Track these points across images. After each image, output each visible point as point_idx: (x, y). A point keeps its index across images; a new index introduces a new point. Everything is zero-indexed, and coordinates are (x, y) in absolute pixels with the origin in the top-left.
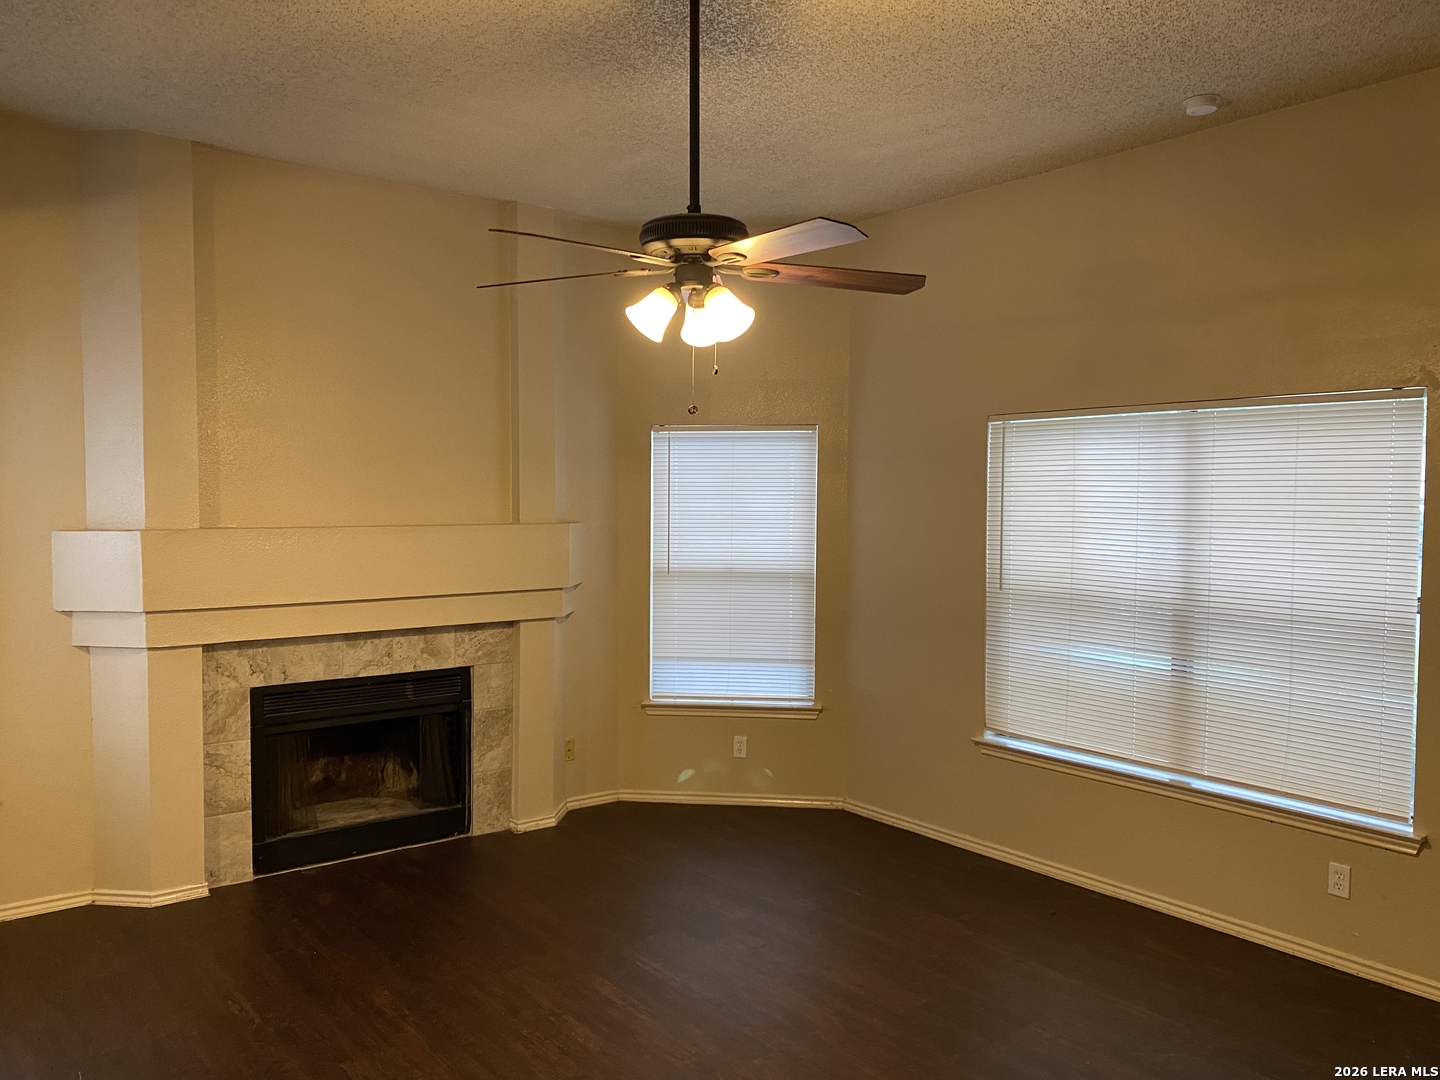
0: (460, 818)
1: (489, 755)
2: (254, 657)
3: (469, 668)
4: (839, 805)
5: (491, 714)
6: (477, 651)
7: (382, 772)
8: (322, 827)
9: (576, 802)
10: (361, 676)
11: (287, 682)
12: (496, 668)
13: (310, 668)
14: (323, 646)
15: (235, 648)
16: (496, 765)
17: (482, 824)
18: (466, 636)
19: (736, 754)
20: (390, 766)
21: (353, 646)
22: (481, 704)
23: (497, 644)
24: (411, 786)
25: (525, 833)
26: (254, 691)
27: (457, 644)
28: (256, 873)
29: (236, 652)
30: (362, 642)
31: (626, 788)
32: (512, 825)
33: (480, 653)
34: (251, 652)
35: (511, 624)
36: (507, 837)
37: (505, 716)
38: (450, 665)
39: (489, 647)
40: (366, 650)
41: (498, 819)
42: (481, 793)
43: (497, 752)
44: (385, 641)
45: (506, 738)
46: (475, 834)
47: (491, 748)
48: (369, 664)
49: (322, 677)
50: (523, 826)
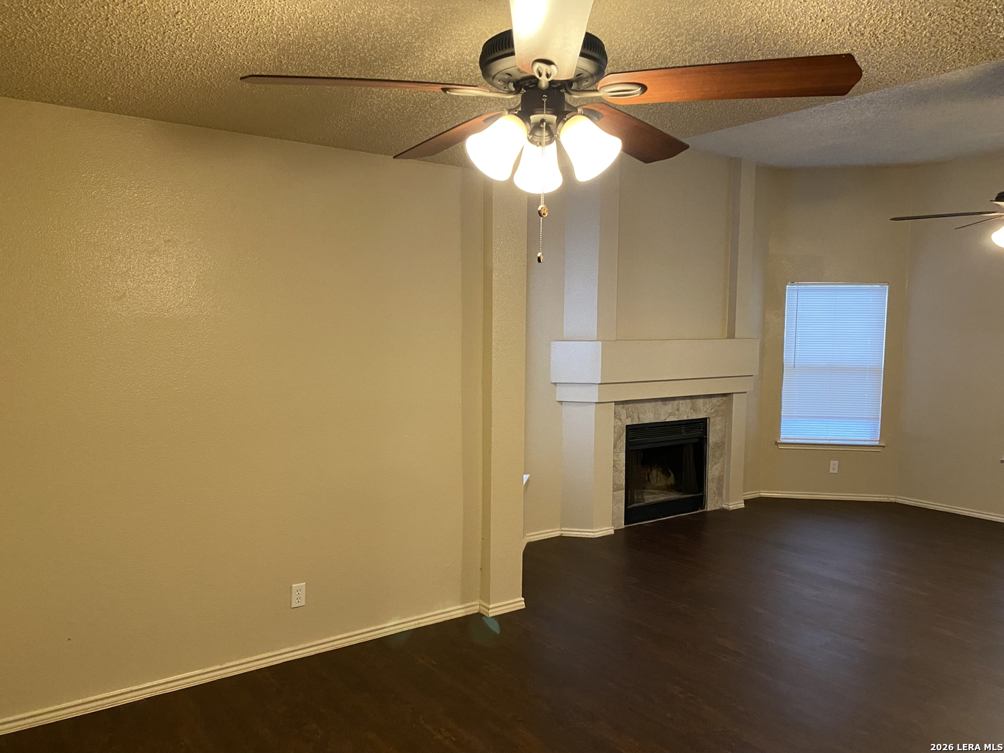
0: (700, 501)
1: (714, 468)
2: (627, 409)
3: (706, 418)
4: (893, 500)
5: (716, 444)
6: (712, 409)
7: (648, 476)
8: (646, 502)
9: (751, 495)
10: (667, 421)
11: (640, 423)
12: (719, 419)
13: (649, 416)
14: (653, 404)
15: (621, 404)
16: (717, 473)
17: (711, 506)
18: (707, 400)
19: (831, 471)
20: (654, 472)
21: (665, 405)
22: (713, 438)
23: (719, 406)
24: (669, 483)
25: (733, 510)
26: (627, 426)
27: (704, 405)
28: (625, 524)
29: (621, 406)
30: (668, 402)
31: (764, 490)
32: (723, 506)
33: (713, 410)
34: (627, 406)
35: (725, 395)
36: (723, 512)
37: (723, 445)
38: (701, 417)
39: (716, 407)
40: (670, 407)
41: (717, 502)
42: (711, 487)
43: (718, 465)
44: (677, 402)
45: (722, 458)
46: (709, 510)
47: (716, 463)
48: (670, 414)
49: (653, 421)
50: (732, 507)
